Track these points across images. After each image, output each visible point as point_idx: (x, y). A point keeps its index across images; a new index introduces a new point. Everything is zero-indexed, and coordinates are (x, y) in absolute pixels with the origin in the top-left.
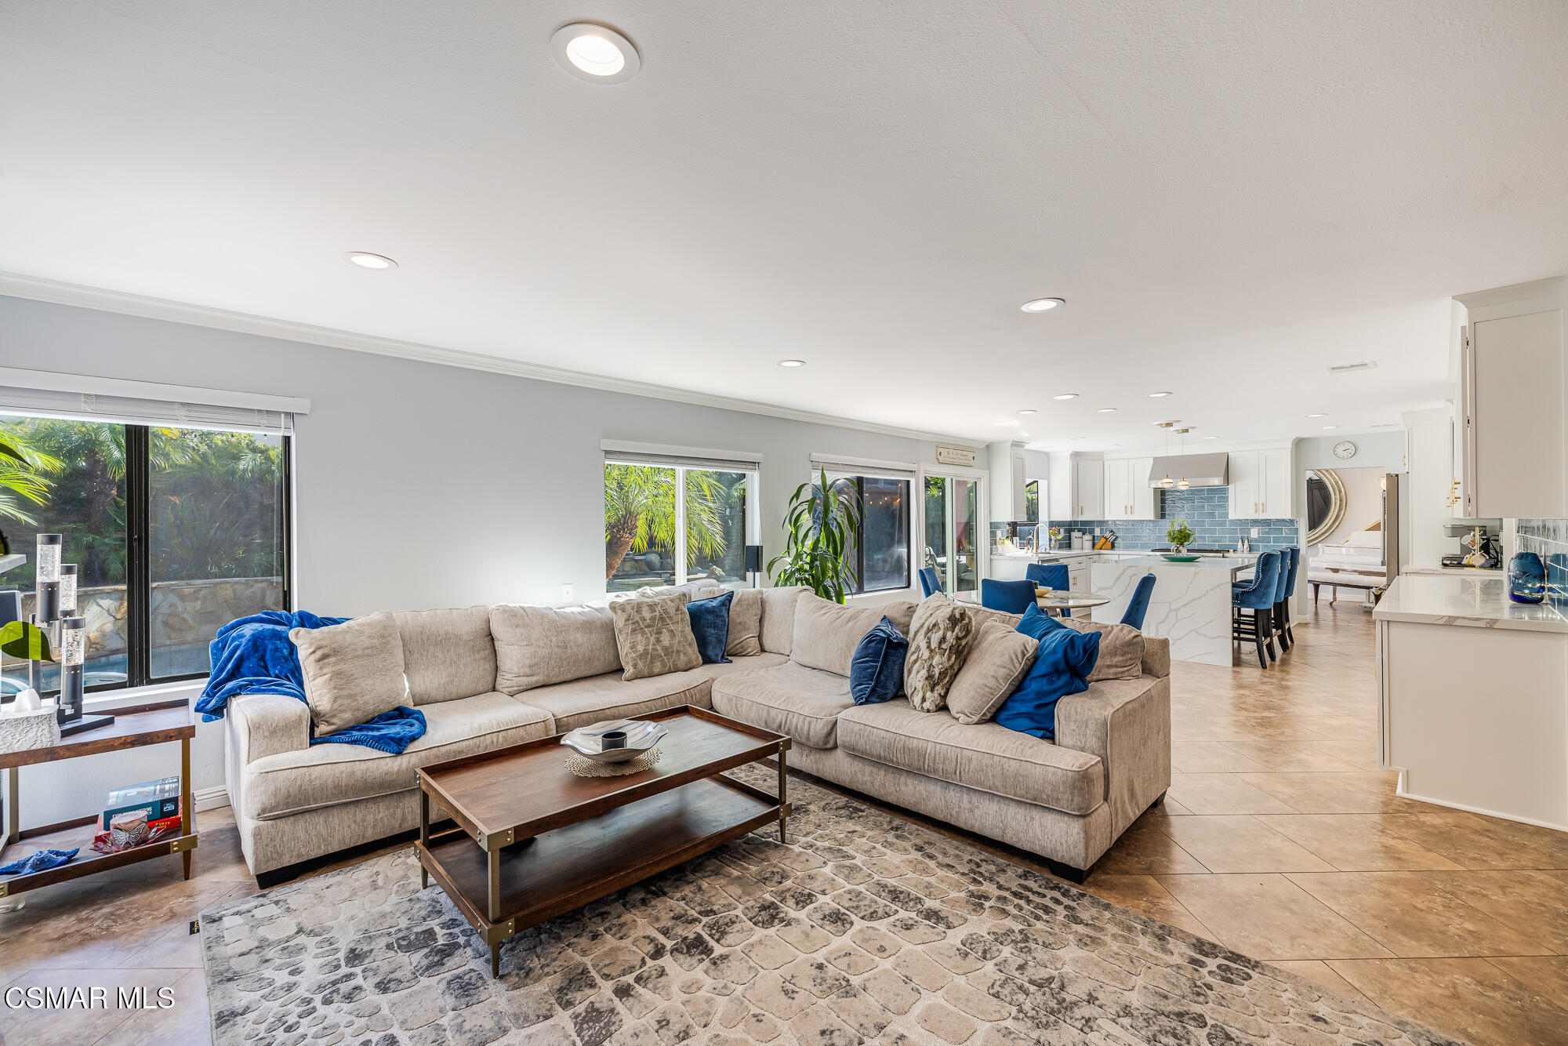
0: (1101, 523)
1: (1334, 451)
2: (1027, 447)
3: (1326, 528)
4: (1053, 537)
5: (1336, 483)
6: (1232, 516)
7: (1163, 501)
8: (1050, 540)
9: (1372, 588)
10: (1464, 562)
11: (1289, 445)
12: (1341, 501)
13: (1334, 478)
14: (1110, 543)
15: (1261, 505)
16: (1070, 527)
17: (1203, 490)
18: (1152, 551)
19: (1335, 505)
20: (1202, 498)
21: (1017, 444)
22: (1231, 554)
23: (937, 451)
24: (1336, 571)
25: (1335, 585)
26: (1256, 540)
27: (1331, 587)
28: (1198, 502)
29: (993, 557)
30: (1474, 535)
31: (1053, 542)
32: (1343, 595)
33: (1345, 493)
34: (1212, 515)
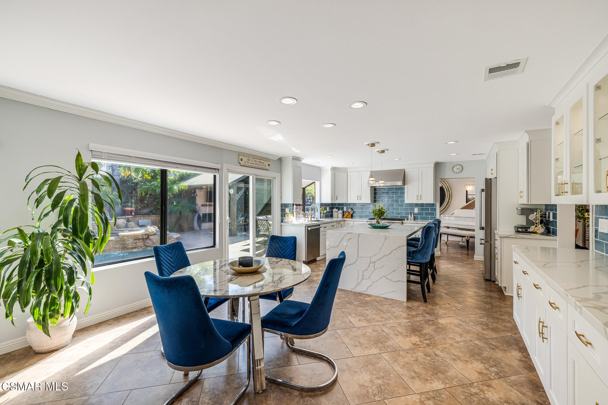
0: (347, 205)
1: (453, 169)
2: (303, 161)
3: (444, 207)
4: (322, 212)
5: (448, 187)
6: (406, 201)
7: (375, 194)
8: (321, 213)
9: (465, 237)
10: (531, 230)
11: (433, 166)
12: (449, 195)
13: (447, 185)
14: (350, 215)
15: (419, 196)
16: (332, 206)
17: (393, 188)
18: (369, 219)
19: (447, 197)
20: (393, 192)
21: (296, 159)
22: (405, 221)
23: (239, 157)
24: (448, 228)
25: (448, 234)
26: (416, 214)
27: (446, 236)
28: (391, 194)
29: (282, 224)
30: (537, 214)
31: (322, 214)
32: (451, 238)
33: (451, 192)
34: (397, 201)
